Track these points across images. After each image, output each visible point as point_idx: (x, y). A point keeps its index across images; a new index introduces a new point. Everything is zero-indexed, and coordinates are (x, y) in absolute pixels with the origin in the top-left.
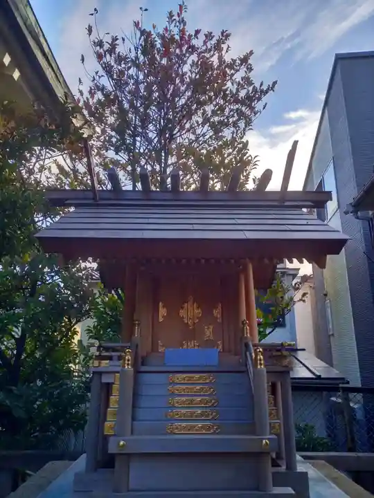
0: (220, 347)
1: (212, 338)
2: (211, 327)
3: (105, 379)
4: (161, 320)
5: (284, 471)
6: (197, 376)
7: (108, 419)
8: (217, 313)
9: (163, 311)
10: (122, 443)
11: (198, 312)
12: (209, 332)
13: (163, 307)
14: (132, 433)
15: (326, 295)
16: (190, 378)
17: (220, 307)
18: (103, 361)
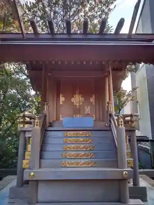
0: (94, 117)
1: (89, 113)
2: (89, 107)
3: (28, 135)
4: (61, 103)
5: (132, 186)
6: (81, 132)
7: (26, 158)
8: (92, 100)
9: (62, 99)
10: (32, 174)
11: (82, 99)
12: (88, 110)
13: (63, 96)
14: (40, 167)
15: (137, 102)
16: (77, 134)
17: (94, 97)
18: (26, 125)
